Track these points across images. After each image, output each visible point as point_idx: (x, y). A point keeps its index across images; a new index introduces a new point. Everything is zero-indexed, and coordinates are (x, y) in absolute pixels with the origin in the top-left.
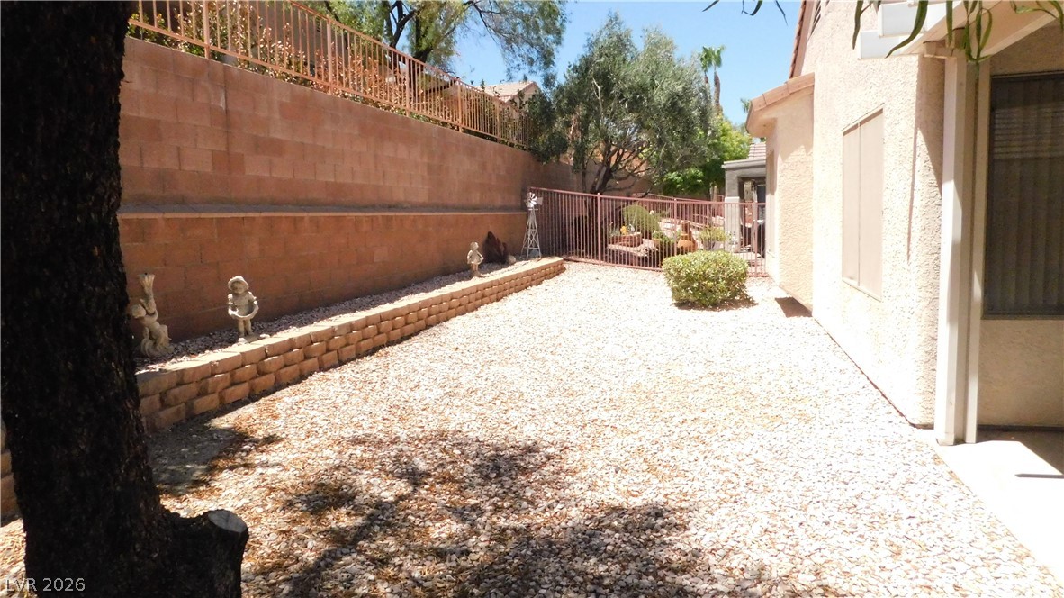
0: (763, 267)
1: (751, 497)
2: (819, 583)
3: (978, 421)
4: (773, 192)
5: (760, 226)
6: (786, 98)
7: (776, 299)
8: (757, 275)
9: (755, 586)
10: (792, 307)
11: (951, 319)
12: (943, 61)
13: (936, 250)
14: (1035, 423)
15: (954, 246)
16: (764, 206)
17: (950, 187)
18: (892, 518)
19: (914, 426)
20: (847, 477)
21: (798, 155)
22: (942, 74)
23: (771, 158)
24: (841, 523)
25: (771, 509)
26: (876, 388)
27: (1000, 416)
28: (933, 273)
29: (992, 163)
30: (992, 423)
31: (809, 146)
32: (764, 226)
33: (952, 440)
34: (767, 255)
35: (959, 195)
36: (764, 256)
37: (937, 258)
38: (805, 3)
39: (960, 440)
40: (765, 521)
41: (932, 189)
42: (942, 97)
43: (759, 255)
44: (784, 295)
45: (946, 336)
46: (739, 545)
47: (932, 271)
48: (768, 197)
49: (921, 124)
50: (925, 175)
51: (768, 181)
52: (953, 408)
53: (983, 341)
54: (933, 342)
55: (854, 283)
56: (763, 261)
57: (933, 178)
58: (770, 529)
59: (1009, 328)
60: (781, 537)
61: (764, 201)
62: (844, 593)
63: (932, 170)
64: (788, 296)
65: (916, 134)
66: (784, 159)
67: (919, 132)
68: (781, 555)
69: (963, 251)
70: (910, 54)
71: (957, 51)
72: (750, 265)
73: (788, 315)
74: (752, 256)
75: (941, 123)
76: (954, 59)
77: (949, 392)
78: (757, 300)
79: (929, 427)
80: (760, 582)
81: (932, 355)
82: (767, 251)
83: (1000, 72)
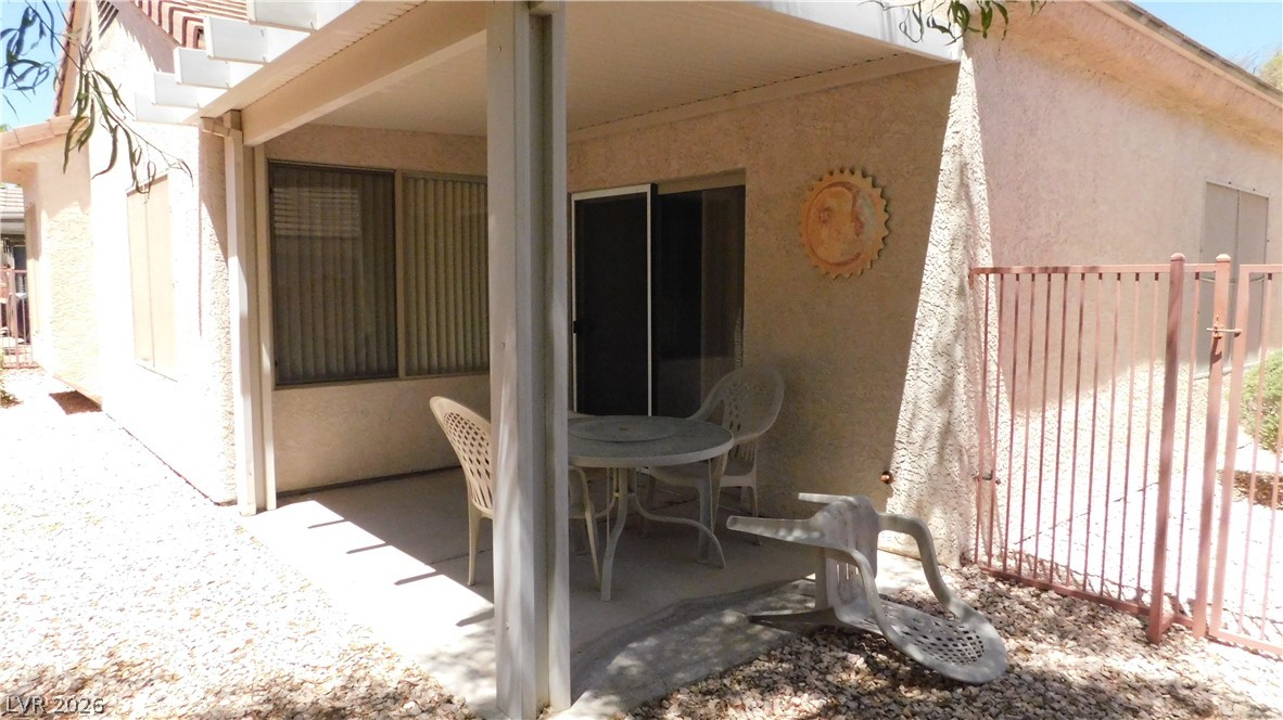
0: (28, 356)
1: (23, 610)
2: (113, 661)
3: (277, 489)
4: (36, 256)
5: (21, 302)
6: (49, 140)
7: (51, 395)
8: (20, 366)
9: (35, 688)
10: (75, 401)
11: (244, 392)
12: (222, 139)
13: (227, 324)
14: (327, 482)
15: (242, 319)
16: (24, 276)
17: (234, 261)
18: (193, 588)
19: (218, 504)
20: (144, 565)
21: (71, 212)
22: (222, 151)
23: (31, 213)
24: (139, 605)
25: (52, 615)
26: (180, 476)
27: (298, 481)
28: (225, 348)
29: (273, 237)
30: (292, 489)
31: (85, 203)
32: (26, 302)
33: (253, 509)
34: (33, 338)
35: (243, 270)
36: (28, 342)
37: (228, 332)
38: (73, 5)
39: (261, 509)
40: (43, 628)
41: (219, 263)
42: (223, 173)
43: (21, 340)
44: (62, 389)
45: (242, 407)
46: (11, 660)
47: (224, 345)
48: (30, 263)
49: (205, 197)
50: (212, 251)
51: (28, 240)
52: (252, 478)
53: (275, 412)
54: (230, 416)
55: (149, 365)
56: (29, 348)
57: (219, 252)
58: (51, 632)
59: (298, 396)
60: (65, 637)
61: (24, 268)
62: (140, 662)
63: (218, 245)
64: (69, 390)
65: (200, 206)
66: (51, 215)
67: (203, 205)
68: (68, 652)
69: (250, 323)
70: (190, 125)
71: (233, 131)
72: (7, 354)
73: (68, 411)
74: (11, 342)
75: (223, 198)
76: (230, 138)
77: (248, 462)
78: (19, 398)
79: (232, 503)
80: (41, 684)
81: (230, 430)
82: (32, 332)
83: (275, 157)
